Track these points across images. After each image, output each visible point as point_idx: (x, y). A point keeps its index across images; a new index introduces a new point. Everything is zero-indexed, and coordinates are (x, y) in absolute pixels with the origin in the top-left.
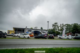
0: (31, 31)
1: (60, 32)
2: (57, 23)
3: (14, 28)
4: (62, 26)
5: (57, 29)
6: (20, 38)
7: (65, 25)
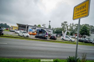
0: (35, 29)
1: (69, 31)
2: (67, 22)
3: (17, 24)
4: (72, 25)
5: (66, 29)
6: (19, 35)
7: (75, 25)
